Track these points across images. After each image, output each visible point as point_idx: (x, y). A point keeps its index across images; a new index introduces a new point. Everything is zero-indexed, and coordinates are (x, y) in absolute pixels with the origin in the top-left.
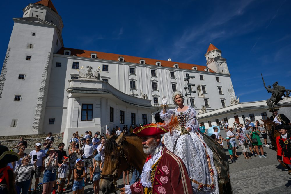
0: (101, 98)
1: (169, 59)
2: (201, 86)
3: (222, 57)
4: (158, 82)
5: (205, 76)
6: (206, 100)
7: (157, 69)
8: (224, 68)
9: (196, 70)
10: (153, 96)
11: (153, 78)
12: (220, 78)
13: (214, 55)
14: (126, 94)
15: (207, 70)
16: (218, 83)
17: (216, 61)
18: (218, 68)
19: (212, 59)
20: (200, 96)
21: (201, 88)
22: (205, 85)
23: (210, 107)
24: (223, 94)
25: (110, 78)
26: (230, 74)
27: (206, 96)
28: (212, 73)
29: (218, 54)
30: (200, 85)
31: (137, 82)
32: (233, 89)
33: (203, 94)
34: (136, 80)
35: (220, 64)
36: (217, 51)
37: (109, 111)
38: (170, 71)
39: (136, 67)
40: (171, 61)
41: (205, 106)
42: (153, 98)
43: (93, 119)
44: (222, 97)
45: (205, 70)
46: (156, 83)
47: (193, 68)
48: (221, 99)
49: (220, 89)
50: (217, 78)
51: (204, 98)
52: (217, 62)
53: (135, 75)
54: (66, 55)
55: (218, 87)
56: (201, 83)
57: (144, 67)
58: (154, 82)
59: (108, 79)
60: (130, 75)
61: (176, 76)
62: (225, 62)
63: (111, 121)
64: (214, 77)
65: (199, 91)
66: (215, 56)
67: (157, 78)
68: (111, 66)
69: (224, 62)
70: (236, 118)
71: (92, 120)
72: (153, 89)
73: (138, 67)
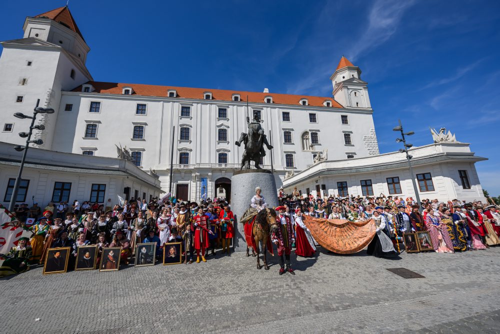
2: (310, 133)
4: (228, 127)
5: (320, 115)
7: (230, 106)
8: (363, 98)
9: (307, 104)
10: (218, 151)
11: (221, 122)
12: (352, 116)
13: (344, 77)
15: (328, 103)
16: (345, 126)
17: (346, 87)
18: (350, 98)
19: (341, 83)
20: (306, 150)
21: (310, 136)
22: (318, 131)
24: (353, 146)
25: (147, 125)
26: (371, 109)
28: (337, 108)
29: (352, 73)
30: (308, 131)
31: (192, 129)
32: (374, 136)
33: (312, 146)
34: (191, 127)
35: (353, 92)
36: (351, 69)
38: (253, 108)
39: (193, 104)
40: (268, 92)
42: (218, 153)
44: (350, 149)
45: (324, 104)
46: (226, 130)
47: (300, 102)
48: (347, 153)
49: (347, 136)
50: (344, 118)
51: (313, 153)
52: (348, 89)
53: (189, 118)
54: (85, 91)
55: (343, 134)
56: (311, 127)
57: (207, 104)
58: (222, 128)
59: (144, 126)
60: (181, 119)
61: (263, 118)
62: (364, 88)
64: (338, 116)
65: (305, 141)
66: (346, 79)
67: (228, 120)
68: (151, 106)
69: (362, 88)
72: (219, 140)
73: (196, 104)
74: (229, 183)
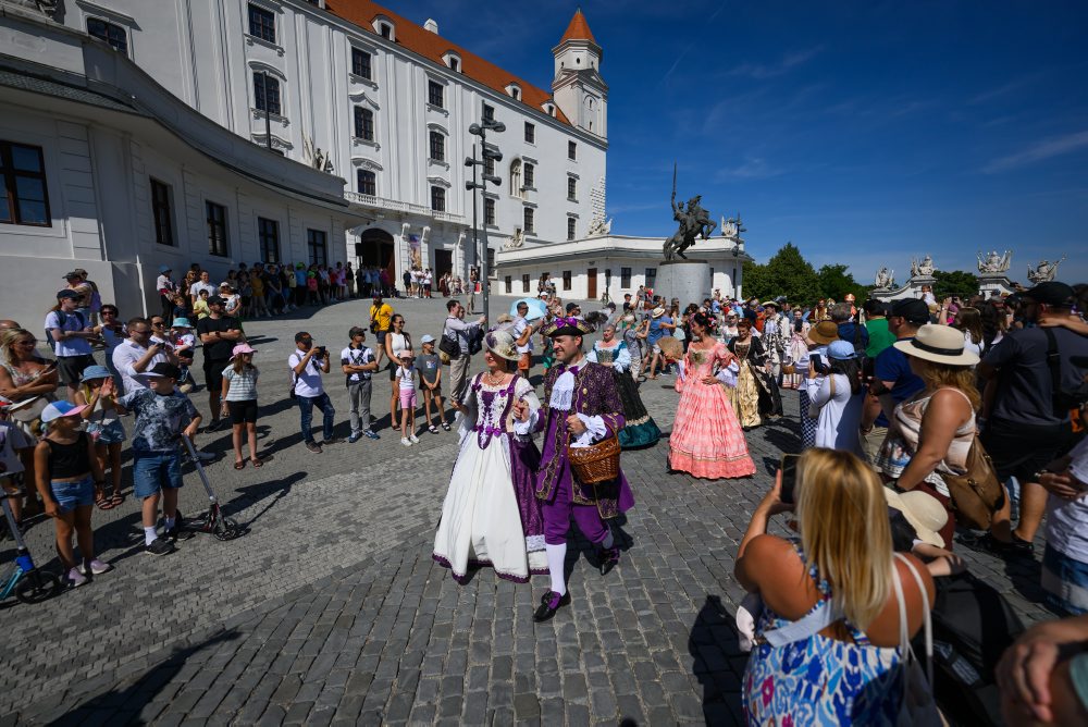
0: (87, 127)
1: (429, 21)
2: (523, 162)
3: (600, 74)
4: (377, 108)
5: (541, 129)
6: (529, 212)
7: (378, 50)
8: (596, 115)
9: (519, 98)
10: (357, 162)
11: (359, 89)
12: (581, 146)
13: (578, 61)
14: (237, 133)
15: (551, 109)
16: (571, 162)
17: (581, 84)
18: (582, 109)
19: (573, 71)
20: (513, 195)
21: (521, 169)
22: (536, 162)
23: (535, 235)
24: (577, 202)
25: (139, 29)
26: (606, 141)
27: (531, 197)
28: (560, 122)
29: (592, 59)
30: (521, 156)
31: (287, 85)
32: (603, 191)
33: (523, 190)
34: (283, 77)
35: (589, 98)
36: (591, 48)
37: (144, 194)
38: (428, 74)
39: (283, 8)
40: (435, 31)
41: (523, 230)
42: (355, 169)
43: (54, 222)
44: (572, 208)
45: (545, 107)
46: (370, 113)
47: (509, 90)
48: (568, 214)
49: (572, 182)
50: (572, 145)
51: (524, 203)
52: (584, 90)
53: (274, 48)
55: (567, 177)
56: (525, 150)
57: (322, 23)
58: (363, 104)
59: (127, 28)
60: (251, 43)
61: (447, 104)
62: (604, 97)
63: (159, 240)
64: (565, 138)
65: (514, 177)
66: (581, 67)
67: (376, 89)
69: (600, 95)
70: (592, 274)
71: (49, 225)
72: (357, 135)
73: (291, 12)
74: (389, 242)
